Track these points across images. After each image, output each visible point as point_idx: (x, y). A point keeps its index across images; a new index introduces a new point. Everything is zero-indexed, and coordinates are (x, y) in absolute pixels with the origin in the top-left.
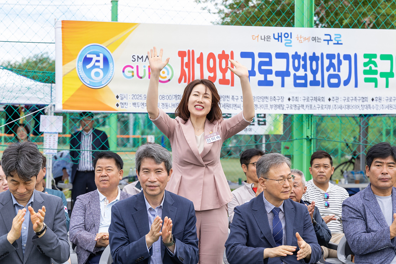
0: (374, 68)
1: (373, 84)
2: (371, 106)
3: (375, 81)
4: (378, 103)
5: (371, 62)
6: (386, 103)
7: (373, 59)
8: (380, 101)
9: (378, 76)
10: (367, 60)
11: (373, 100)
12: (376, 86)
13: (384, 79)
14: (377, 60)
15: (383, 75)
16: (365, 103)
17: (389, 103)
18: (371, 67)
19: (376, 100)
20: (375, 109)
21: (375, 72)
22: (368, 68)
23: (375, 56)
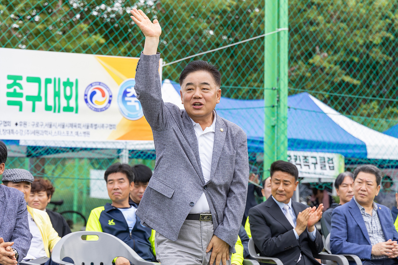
0: (18, 90)
1: (17, 107)
2: (15, 131)
3: (20, 104)
4: (22, 128)
5: (15, 84)
6: (32, 129)
7: (18, 81)
8: (25, 126)
9: (23, 100)
10: (11, 82)
11: (16, 124)
12: (21, 110)
13: (30, 103)
14: (23, 82)
15: (29, 98)
16: (8, 128)
17: (35, 128)
18: (15, 90)
19: (21, 125)
20: (19, 134)
21: (21, 95)
22: (11, 90)
23: (20, 78)
